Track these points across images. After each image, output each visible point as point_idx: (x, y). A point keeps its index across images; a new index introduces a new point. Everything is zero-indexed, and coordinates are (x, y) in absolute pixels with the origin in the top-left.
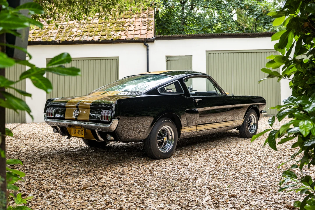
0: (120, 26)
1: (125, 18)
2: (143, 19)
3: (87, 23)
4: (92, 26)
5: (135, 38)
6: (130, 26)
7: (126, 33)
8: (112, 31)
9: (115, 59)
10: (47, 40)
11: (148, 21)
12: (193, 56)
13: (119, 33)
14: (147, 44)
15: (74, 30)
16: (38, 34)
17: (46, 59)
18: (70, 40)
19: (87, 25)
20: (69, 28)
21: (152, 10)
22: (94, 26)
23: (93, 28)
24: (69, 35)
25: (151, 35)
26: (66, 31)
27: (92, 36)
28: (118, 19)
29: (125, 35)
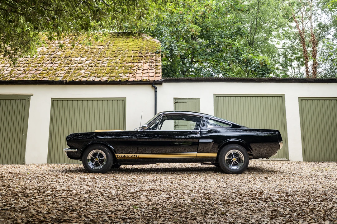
0: (128, 69)
1: (133, 63)
2: (151, 64)
3: (95, 66)
4: (100, 68)
5: (143, 79)
6: (138, 69)
7: (135, 76)
8: (120, 73)
9: (122, 100)
10: (53, 79)
11: (156, 66)
12: (201, 99)
13: (128, 75)
14: (155, 85)
15: (82, 72)
16: (45, 74)
17: (52, 98)
18: (77, 80)
19: (95, 67)
20: (77, 70)
21: (159, 57)
22: (102, 68)
23: (102, 70)
24: (77, 76)
25: (159, 78)
26: (74, 72)
27: (100, 77)
28: (126, 63)
29: (133, 77)
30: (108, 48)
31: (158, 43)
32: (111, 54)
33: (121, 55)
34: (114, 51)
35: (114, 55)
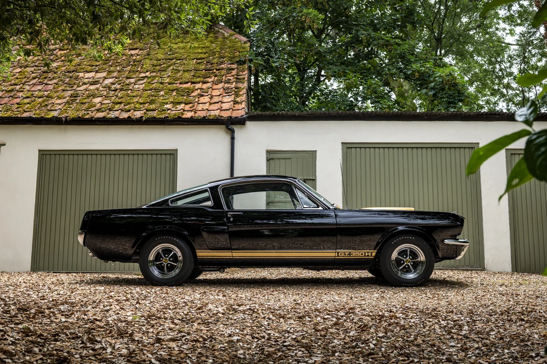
0: (182, 95)
1: (193, 83)
2: (226, 85)
3: (121, 90)
4: (131, 94)
5: (209, 115)
6: (202, 96)
7: (194, 108)
8: (167, 103)
9: (170, 154)
10: (43, 115)
11: (236, 88)
12: (317, 152)
13: (182, 106)
14: (231, 126)
15: (97, 100)
16: (28, 105)
17: (39, 151)
18: (87, 117)
19: (121, 92)
20: (88, 97)
21: (244, 71)
22: (134, 94)
23: (134, 97)
24: (86, 108)
25: (241, 111)
26: (81, 102)
27: (129, 111)
28: (180, 84)
29: (191, 111)
30: (148, 55)
31: (245, 43)
32: (153, 65)
33: (171, 68)
34: (160, 60)
35: (158, 67)
